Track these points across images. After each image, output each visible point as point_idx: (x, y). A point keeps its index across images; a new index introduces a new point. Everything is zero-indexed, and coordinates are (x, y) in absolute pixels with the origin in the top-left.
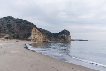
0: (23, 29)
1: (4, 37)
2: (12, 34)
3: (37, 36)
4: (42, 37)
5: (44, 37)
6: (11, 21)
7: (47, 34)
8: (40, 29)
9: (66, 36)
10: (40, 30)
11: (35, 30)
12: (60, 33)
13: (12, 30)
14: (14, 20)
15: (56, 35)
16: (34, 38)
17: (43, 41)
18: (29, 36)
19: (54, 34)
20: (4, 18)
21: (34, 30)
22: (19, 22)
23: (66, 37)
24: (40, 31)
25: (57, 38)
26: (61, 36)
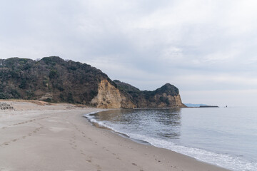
0: (82, 83)
1: (43, 98)
2: (59, 93)
3: (109, 97)
4: (120, 99)
5: (124, 98)
6: (57, 66)
7: (130, 92)
8: (116, 83)
9: (170, 98)
11: (106, 85)
12: (157, 91)
13: (59, 85)
14: (63, 65)
15: (148, 95)
16: (104, 100)
17: (122, 107)
18: (93, 97)
19: (145, 92)
20: (44, 59)
21: (102, 83)
22: (74, 67)
23: (170, 99)
24: (116, 87)
25: (151, 101)
26: (160, 96)
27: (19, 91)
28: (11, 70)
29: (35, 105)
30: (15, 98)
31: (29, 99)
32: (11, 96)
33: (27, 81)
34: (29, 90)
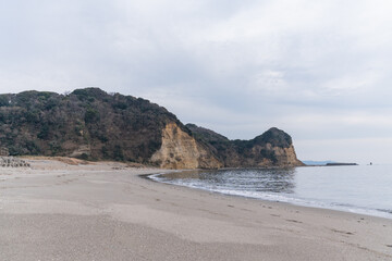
0: (135, 129)
1: (75, 153)
2: (100, 145)
3: (180, 150)
4: (197, 155)
5: (204, 152)
6: (97, 102)
7: (212, 143)
9: (278, 151)
10: (190, 130)
11: (175, 132)
12: (257, 141)
13: (100, 132)
14: (106, 101)
15: (242, 147)
16: (172, 155)
17: (200, 167)
18: (154, 151)
19: (237, 142)
20: (76, 92)
21: (168, 129)
22: (122, 104)
23: (277, 153)
24: (190, 135)
25: (246, 156)
26: (260, 148)
27: (38, 143)
28: (26, 111)
29: (64, 164)
30: (32, 154)
31: (53, 155)
32: (26, 150)
33: (50, 127)
34: (53, 142)
